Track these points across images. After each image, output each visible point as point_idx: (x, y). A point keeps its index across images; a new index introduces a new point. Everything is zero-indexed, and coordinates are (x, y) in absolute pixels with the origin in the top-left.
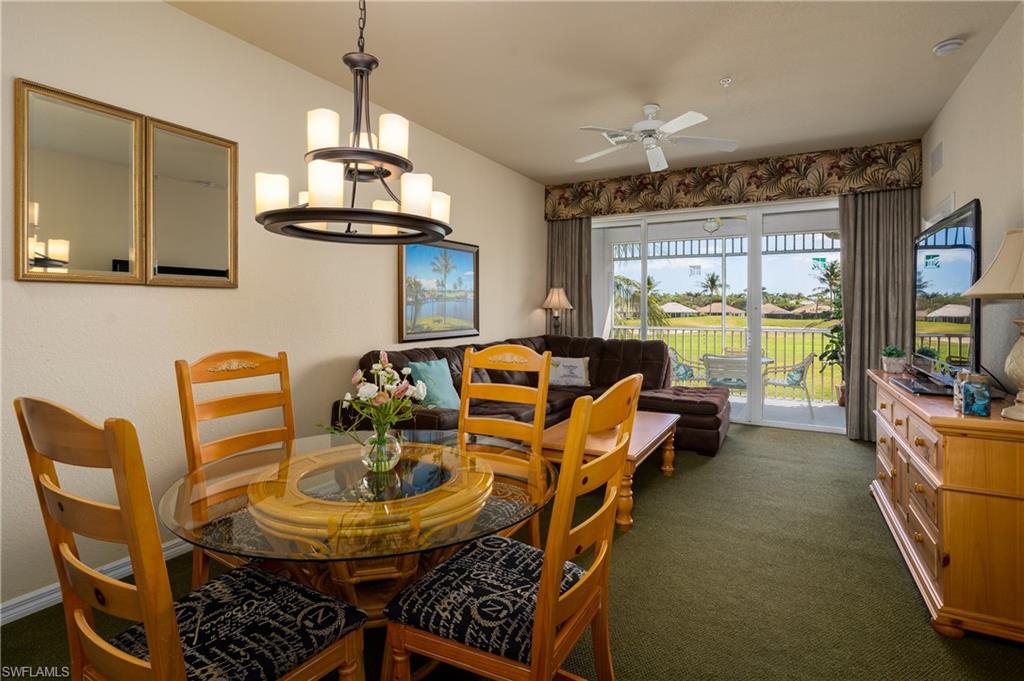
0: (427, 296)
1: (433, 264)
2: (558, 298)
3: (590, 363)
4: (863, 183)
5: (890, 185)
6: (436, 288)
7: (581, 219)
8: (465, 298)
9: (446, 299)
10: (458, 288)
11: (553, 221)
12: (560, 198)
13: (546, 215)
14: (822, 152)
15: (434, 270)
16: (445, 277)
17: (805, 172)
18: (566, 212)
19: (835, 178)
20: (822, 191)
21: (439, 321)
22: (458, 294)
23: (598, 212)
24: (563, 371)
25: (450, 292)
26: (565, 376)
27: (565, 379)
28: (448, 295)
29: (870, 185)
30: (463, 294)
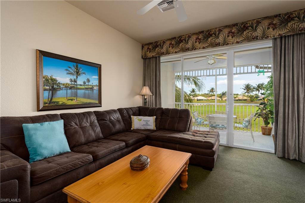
0: (62, 86)
1: (67, 70)
2: (146, 90)
3: (156, 119)
4: (286, 31)
5: (301, 31)
6: (70, 83)
7: (156, 57)
8: (92, 89)
9: (77, 89)
10: (87, 84)
11: (145, 59)
12: (148, 49)
13: (142, 56)
14: (264, 18)
15: (68, 74)
16: (77, 78)
17: (256, 29)
18: (150, 55)
19: (271, 29)
20: (264, 37)
21: (72, 100)
22: (87, 87)
23: (163, 54)
24: (143, 123)
25: (81, 85)
26: (144, 125)
27: (144, 126)
28: (79, 87)
29: (290, 31)
30: (91, 87)
